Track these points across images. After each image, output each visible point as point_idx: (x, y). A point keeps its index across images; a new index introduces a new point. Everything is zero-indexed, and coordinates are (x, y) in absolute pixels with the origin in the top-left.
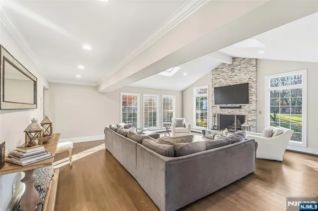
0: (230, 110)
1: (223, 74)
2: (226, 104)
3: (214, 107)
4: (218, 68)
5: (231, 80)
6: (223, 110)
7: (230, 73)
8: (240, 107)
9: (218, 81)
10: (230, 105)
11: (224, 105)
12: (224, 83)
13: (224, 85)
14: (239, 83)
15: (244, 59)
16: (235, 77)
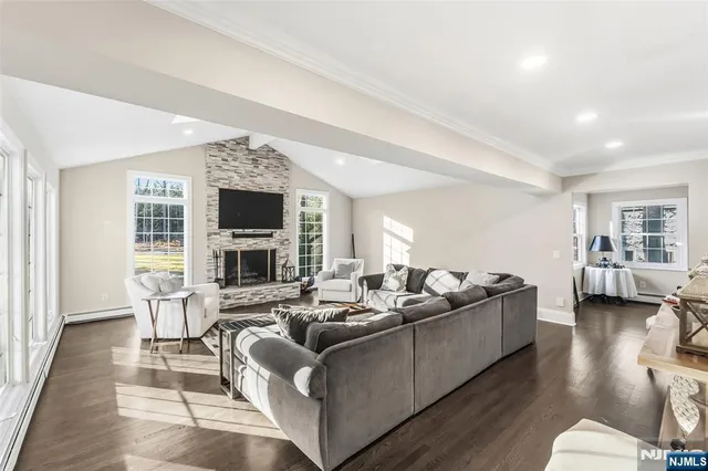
0: (251, 241)
1: (236, 164)
2: (243, 228)
3: (215, 234)
4: (224, 146)
5: (253, 182)
6: (237, 241)
7: (250, 167)
8: (271, 235)
9: (224, 175)
10: (250, 231)
11: (240, 231)
12: (239, 184)
13: (239, 188)
14: (265, 190)
15: (274, 151)
16: (259, 177)
